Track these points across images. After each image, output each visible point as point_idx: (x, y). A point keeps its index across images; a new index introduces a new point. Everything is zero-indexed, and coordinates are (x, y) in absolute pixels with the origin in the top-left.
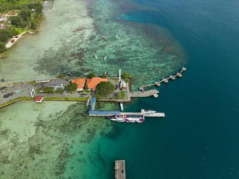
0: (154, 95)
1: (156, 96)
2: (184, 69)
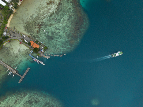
1: (48, 59)
2: (65, 55)
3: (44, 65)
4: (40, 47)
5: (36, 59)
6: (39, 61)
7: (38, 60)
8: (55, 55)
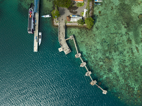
0: (61, 48)
1: (60, 50)
3: (36, 49)
4: (81, 4)
5: (37, 16)
6: (37, 27)
7: (37, 23)
8: (83, 65)
